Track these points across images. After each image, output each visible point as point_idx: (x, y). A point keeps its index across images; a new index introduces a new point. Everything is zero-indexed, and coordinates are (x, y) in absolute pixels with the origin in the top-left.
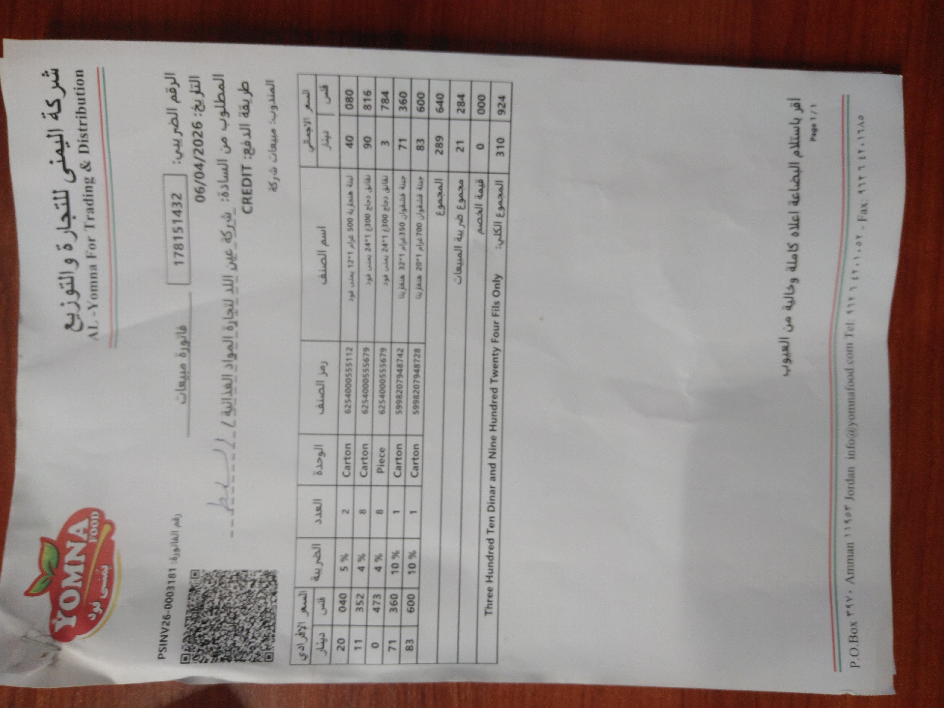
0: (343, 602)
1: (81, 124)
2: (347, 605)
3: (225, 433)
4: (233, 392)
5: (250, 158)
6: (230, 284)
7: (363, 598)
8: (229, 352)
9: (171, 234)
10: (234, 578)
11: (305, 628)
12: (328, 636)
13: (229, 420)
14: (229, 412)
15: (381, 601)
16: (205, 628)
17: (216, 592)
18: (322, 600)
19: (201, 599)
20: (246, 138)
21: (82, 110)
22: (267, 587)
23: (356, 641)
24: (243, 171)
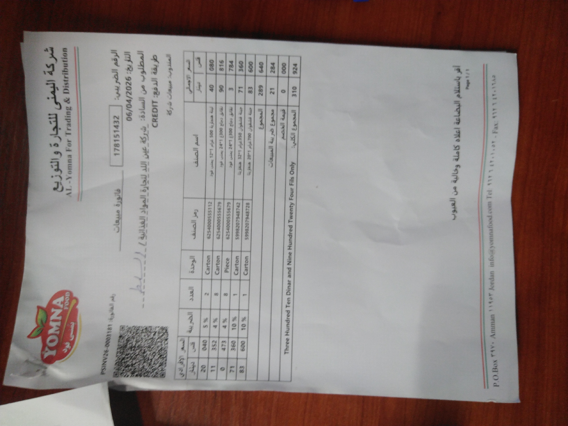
0: (205, 345)
1: (65, 78)
2: (207, 346)
3: (141, 249)
4: (145, 226)
5: (157, 97)
6: (145, 166)
7: (216, 342)
8: (144, 204)
9: (113, 138)
10: (144, 331)
11: (183, 359)
12: (196, 364)
13: (143, 242)
14: (143, 237)
15: (226, 344)
16: (127, 358)
17: (134, 338)
18: (193, 344)
19: (125, 342)
20: (155, 86)
21: (66, 70)
22: (162, 336)
23: (212, 367)
24: (153, 104)
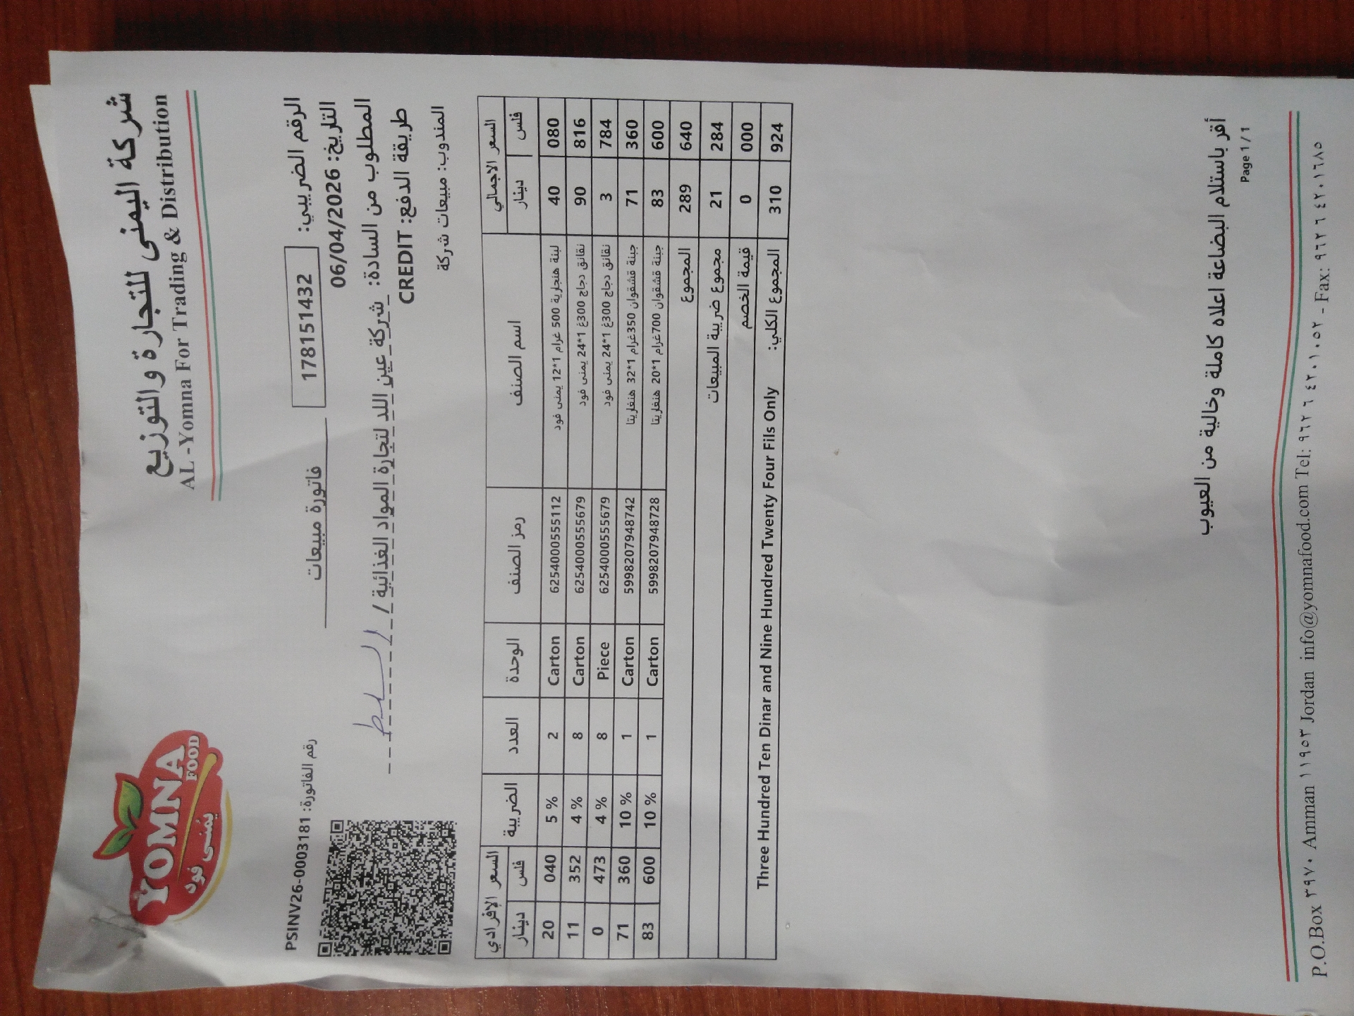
0: (550, 868)
1: (165, 175)
2: (556, 872)
3: (379, 621)
4: (389, 562)
5: (410, 221)
6: (383, 405)
7: (579, 861)
8: (384, 505)
9: (297, 335)
10: (394, 833)
11: (496, 905)
12: (529, 918)
13: (385, 602)
14: (384, 592)
15: (606, 866)
16: (352, 905)
17: (367, 853)
18: (521, 864)
19: (345, 863)
20: (404, 192)
21: (165, 155)
22: (441, 845)
23: (570, 925)
24: (399, 241)
